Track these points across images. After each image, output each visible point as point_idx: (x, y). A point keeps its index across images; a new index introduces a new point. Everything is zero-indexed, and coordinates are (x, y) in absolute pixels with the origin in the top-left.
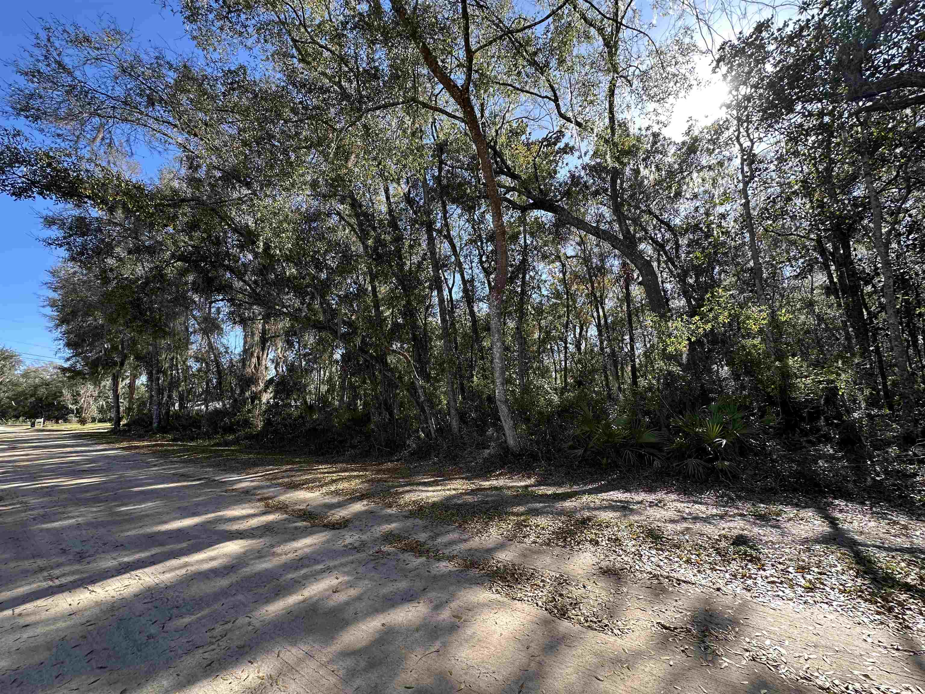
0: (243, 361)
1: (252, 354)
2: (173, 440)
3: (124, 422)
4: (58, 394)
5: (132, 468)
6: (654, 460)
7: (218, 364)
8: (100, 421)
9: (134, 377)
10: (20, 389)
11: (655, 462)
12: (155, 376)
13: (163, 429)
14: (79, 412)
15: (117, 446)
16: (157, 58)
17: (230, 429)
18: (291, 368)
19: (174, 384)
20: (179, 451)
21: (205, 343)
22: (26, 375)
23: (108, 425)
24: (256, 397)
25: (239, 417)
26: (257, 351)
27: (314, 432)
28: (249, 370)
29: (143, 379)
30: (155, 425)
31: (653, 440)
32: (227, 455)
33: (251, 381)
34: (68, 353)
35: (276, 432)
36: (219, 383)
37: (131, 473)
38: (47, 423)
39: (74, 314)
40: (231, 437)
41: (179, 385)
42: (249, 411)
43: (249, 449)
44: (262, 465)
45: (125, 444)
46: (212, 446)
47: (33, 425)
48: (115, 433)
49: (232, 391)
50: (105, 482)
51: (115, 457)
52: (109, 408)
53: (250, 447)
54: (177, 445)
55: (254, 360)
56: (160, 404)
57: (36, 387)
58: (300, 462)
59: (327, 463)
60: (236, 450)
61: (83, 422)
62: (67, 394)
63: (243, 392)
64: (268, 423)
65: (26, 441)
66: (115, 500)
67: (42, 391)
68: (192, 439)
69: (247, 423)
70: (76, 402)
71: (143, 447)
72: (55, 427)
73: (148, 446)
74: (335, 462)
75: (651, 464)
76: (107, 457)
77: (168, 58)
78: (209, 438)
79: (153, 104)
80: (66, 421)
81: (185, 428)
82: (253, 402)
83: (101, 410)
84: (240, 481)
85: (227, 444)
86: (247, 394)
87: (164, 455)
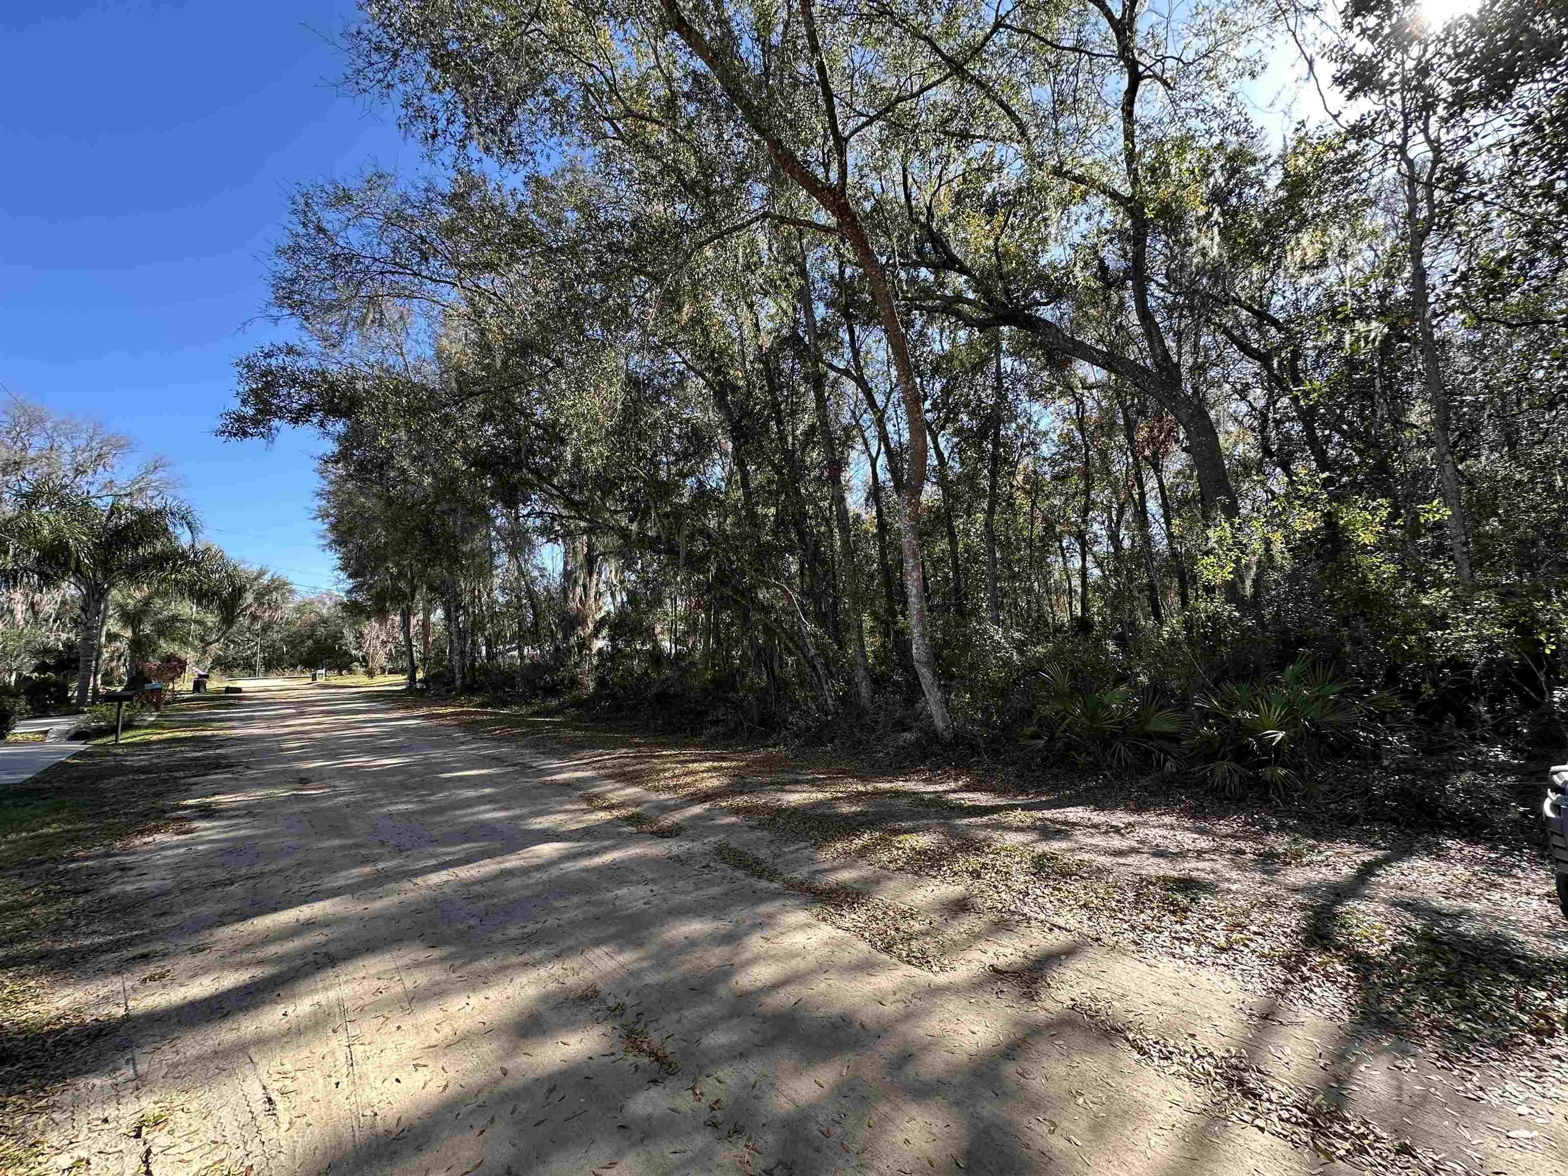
0: (565, 591)
1: (576, 582)
2: (482, 705)
3: (420, 675)
4: (337, 636)
5: (438, 746)
6: (1165, 761)
7: (531, 594)
8: (391, 672)
9: (427, 613)
10: (294, 629)
11: (1168, 764)
12: (453, 614)
13: (470, 689)
14: (364, 661)
15: (416, 713)
16: (427, 190)
17: (553, 690)
18: (633, 597)
19: (477, 626)
20: (492, 723)
21: (513, 566)
22: (299, 609)
23: (401, 678)
24: (583, 645)
25: (563, 673)
26: (581, 576)
27: (662, 699)
28: (572, 604)
29: (438, 615)
30: (458, 682)
31: (1168, 728)
32: (548, 731)
33: (579, 620)
34: (349, 584)
35: (612, 696)
36: (536, 624)
37: (437, 754)
38: (329, 673)
39: (350, 531)
40: (554, 703)
41: (483, 629)
42: (577, 665)
43: (575, 723)
44: (592, 747)
45: (424, 711)
46: (531, 715)
47: (314, 677)
48: (411, 693)
49: (553, 636)
50: (409, 765)
51: (416, 730)
52: (401, 654)
53: (579, 718)
54: (487, 714)
55: (579, 590)
56: (462, 652)
57: (313, 625)
58: (639, 745)
59: (676, 745)
60: (560, 723)
61: (370, 674)
62: (349, 636)
63: (566, 638)
64: (601, 683)
65: (313, 703)
66: (423, 787)
67: (321, 631)
68: (505, 705)
69: (574, 682)
70: (360, 647)
71: (447, 715)
72: (339, 681)
73: (452, 714)
74: (687, 746)
75: (1161, 766)
76: (406, 729)
77: (439, 189)
78: (526, 703)
79: (427, 260)
80: (351, 672)
81: (496, 689)
82: (580, 652)
83: (390, 657)
84: (560, 770)
85: (549, 713)
86: (573, 640)
87: (472, 727)
